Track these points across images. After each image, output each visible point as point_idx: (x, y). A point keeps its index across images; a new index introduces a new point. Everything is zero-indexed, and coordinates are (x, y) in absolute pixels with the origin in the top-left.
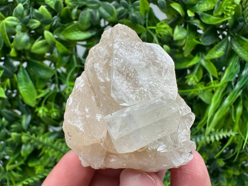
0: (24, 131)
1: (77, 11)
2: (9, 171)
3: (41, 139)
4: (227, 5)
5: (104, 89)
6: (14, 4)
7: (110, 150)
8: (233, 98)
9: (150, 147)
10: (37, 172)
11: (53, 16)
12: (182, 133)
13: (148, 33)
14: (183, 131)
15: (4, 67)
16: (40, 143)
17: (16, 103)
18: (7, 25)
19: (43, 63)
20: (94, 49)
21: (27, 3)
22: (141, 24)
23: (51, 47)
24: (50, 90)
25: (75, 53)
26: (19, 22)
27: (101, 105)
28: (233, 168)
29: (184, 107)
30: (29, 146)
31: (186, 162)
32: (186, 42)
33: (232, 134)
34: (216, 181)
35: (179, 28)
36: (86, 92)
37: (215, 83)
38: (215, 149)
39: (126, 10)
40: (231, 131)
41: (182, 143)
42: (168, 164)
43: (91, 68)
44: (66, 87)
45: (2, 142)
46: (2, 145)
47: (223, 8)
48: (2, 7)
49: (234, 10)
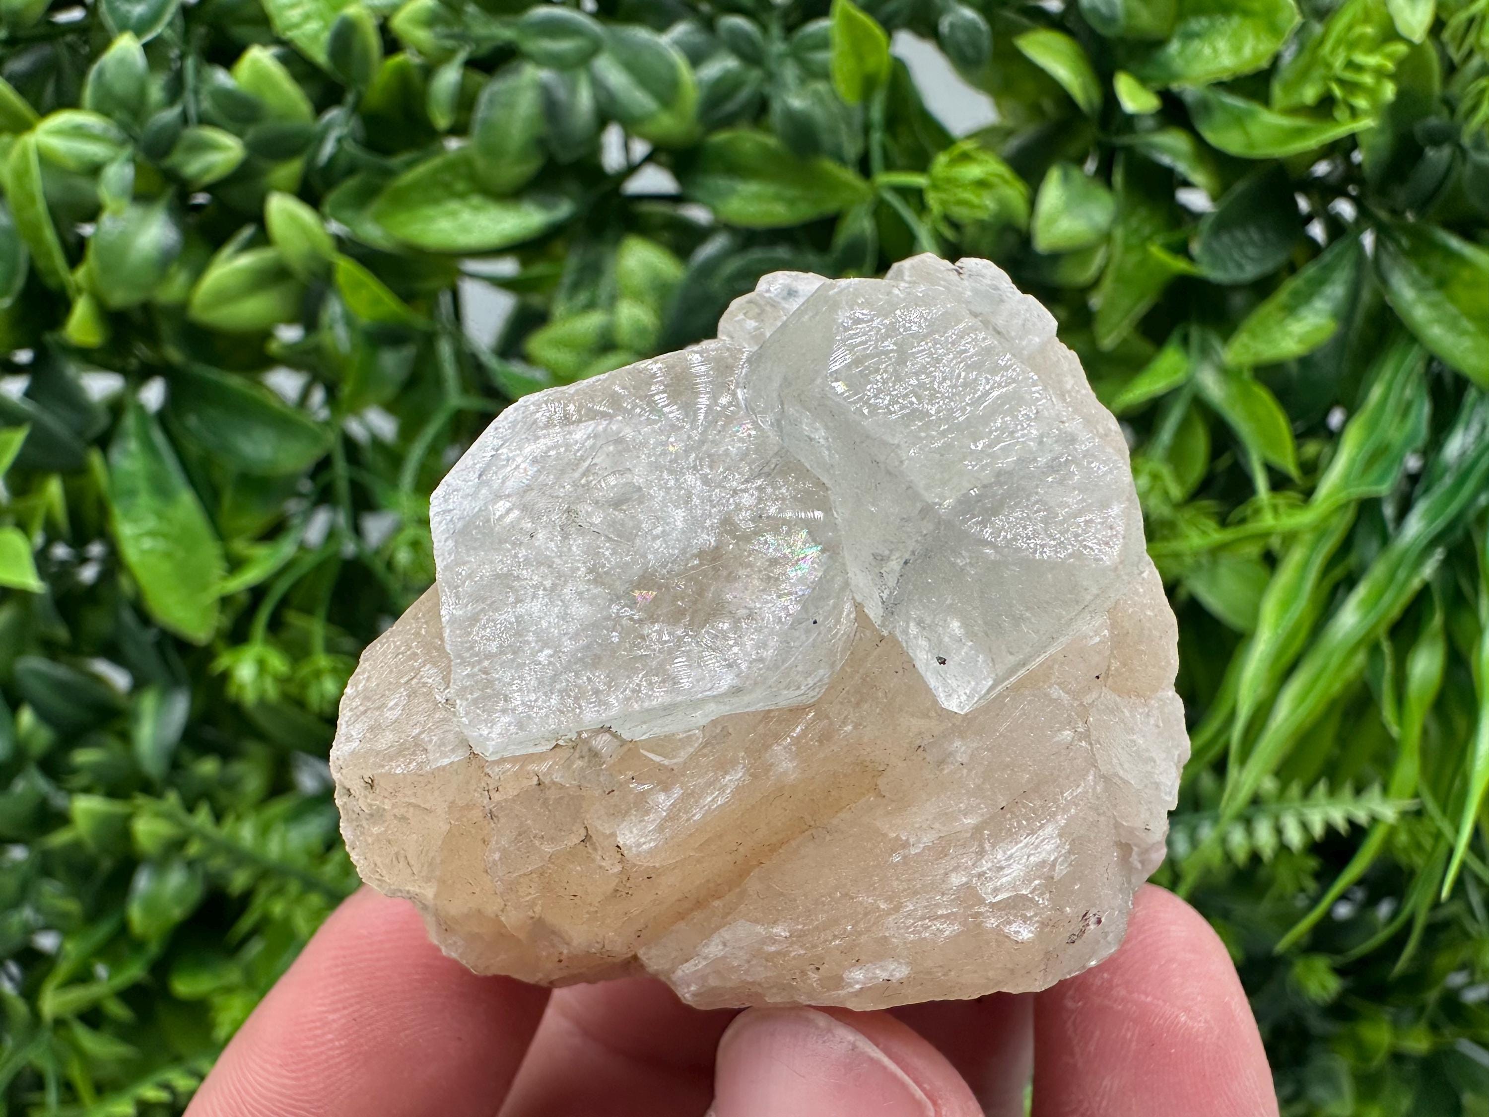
0: (149, 788)
1: (464, 77)
2: (60, 1023)
3: (246, 833)
4: (1352, 45)
6: (92, 37)
8: (1388, 597)
10: (223, 1030)
11: (320, 108)
13: (880, 210)
15: (29, 407)
16: (240, 858)
17: (98, 622)
18: (46, 160)
19: (258, 383)
21: (168, 34)
22: (839, 157)
23: (306, 291)
24: (302, 547)
25: (449, 326)
26: (121, 144)
28: (1392, 1010)
30: (176, 879)
32: (1106, 266)
33: (1381, 808)
34: (1291, 1087)
35: (1066, 178)
37: (1282, 509)
38: (1281, 897)
39: (755, 74)
40: (1375, 789)
44: (398, 529)
45: (18, 853)
46: (16, 866)
47: (1330, 59)
48: (17, 54)
49: (1393, 77)
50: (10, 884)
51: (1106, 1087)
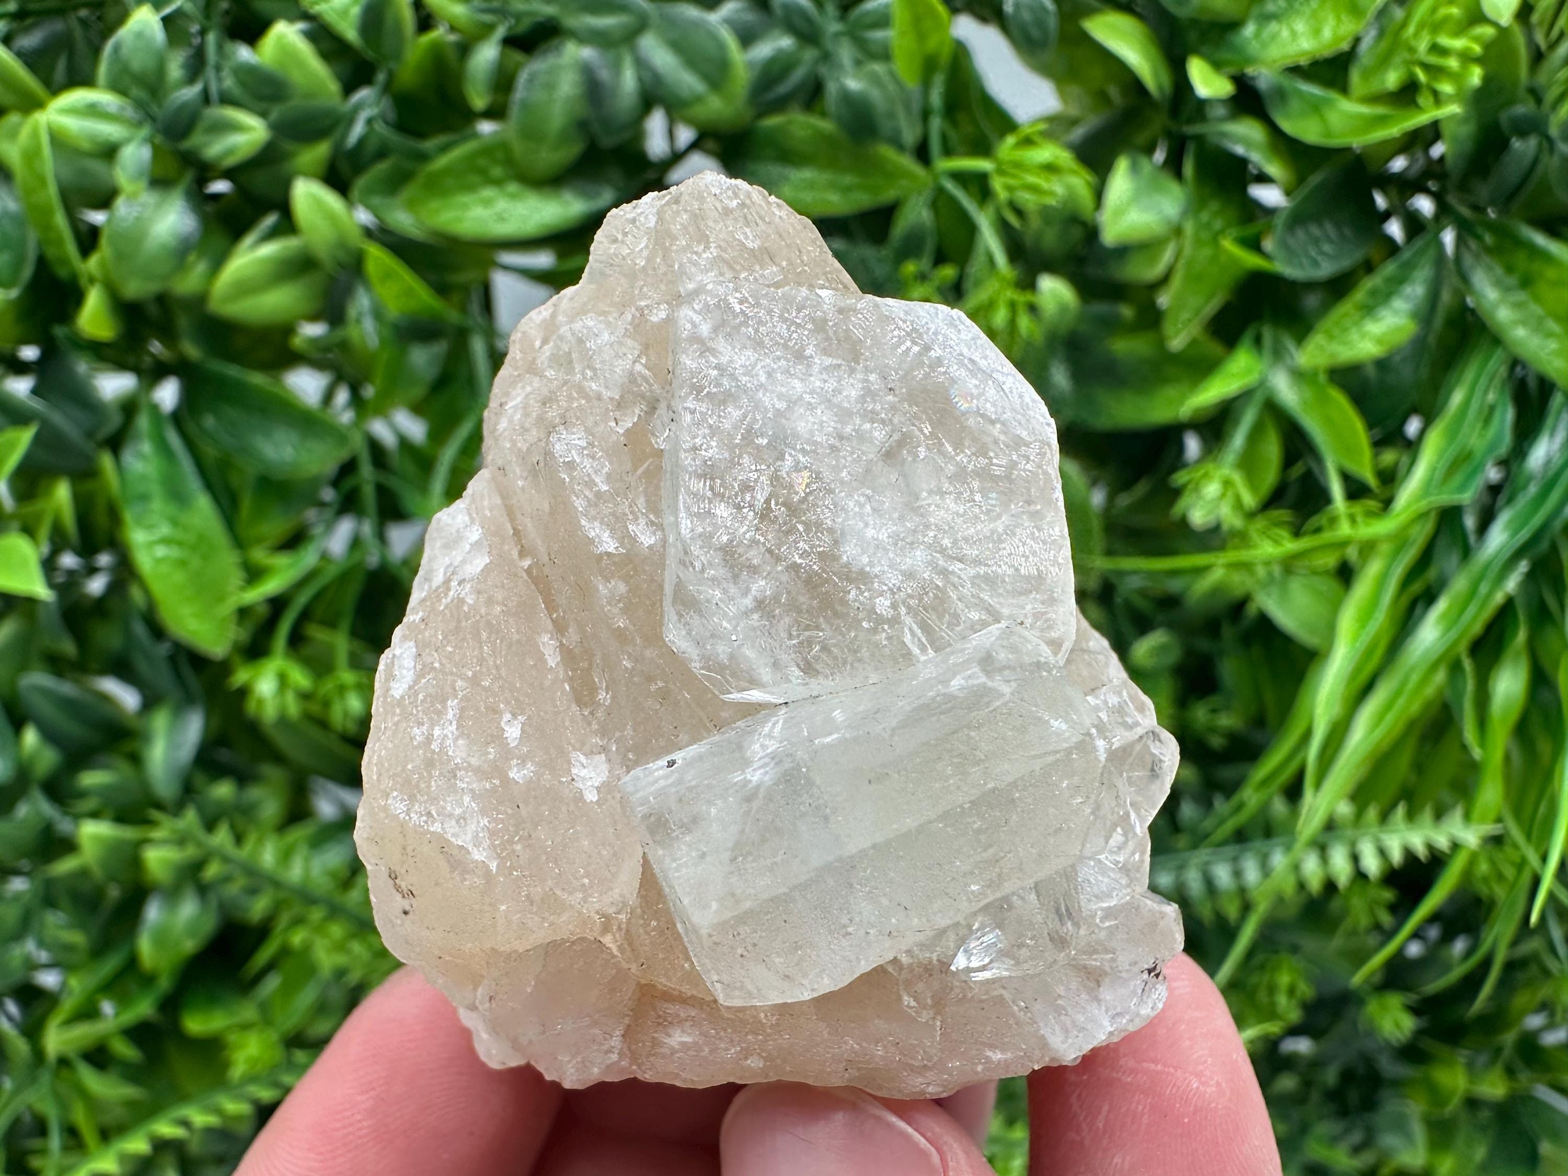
0: (166, 807)
1: (502, 55)
2: (64, 1062)
3: (268, 857)
4: (1436, 27)
5: (619, 601)
6: (106, 11)
7: (660, 980)
8: (1472, 609)
10: (238, 1070)
11: (349, 88)
13: (940, 200)
15: (37, 404)
16: (260, 880)
17: (107, 637)
18: (58, 140)
19: (279, 382)
21: (188, 8)
22: (897, 143)
23: (332, 283)
24: (325, 557)
25: (480, 321)
26: (139, 124)
27: (603, 696)
28: (1465, 1052)
30: (187, 910)
32: (1176, 262)
33: (1463, 834)
34: (1356, 1137)
35: (1134, 169)
36: (499, 609)
37: (1359, 519)
38: (1353, 933)
39: (809, 54)
40: (1457, 815)
43: (535, 459)
45: (18, 885)
46: (17, 897)
47: (1413, 43)
48: (27, 30)
49: (1478, 60)
50: (11, 914)
51: (1116, 1164)
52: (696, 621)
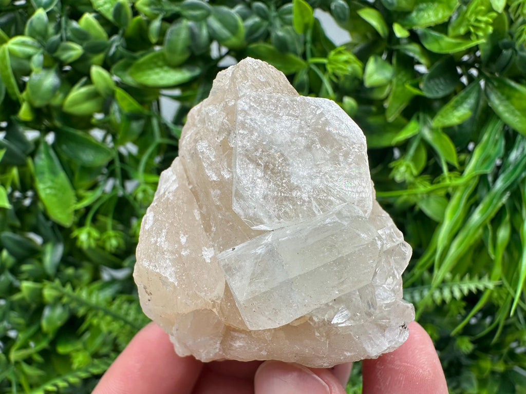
0: (49, 278)
1: (161, 24)
2: (17, 363)
3: (84, 294)
4: (477, 13)
5: (218, 196)
6: (28, 10)
7: (232, 323)
8: (491, 208)
9: (317, 316)
10: (76, 365)
11: (110, 35)
12: (385, 286)
13: (310, 72)
14: (386, 281)
15: (6, 142)
16: (81, 303)
17: (31, 220)
18: (12, 54)
19: (88, 134)
20: (198, 109)
21: (56, 9)
22: (295, 53)
23: (105, 101)
24: (104, 192)
25: (156, 113)
26: (39, 48)
27: (214, 229)
28: (491, 356)
29: (388, 232)
30: (59, 311)
31: (395, 347)
32: (390, 92)
33: (488, 284)
34: (454, 384)
35: (376, 61)
36: (181, 201)
37: (452, 178)
38: (452, 316)
39: (265, 24)
40: (486, 278)
41: (385, 308)
42: (356, 352)
43: (192, 152)
44: (138, 186)
47: (469, 18)
49: (492, 24)
52: (242, 202)
